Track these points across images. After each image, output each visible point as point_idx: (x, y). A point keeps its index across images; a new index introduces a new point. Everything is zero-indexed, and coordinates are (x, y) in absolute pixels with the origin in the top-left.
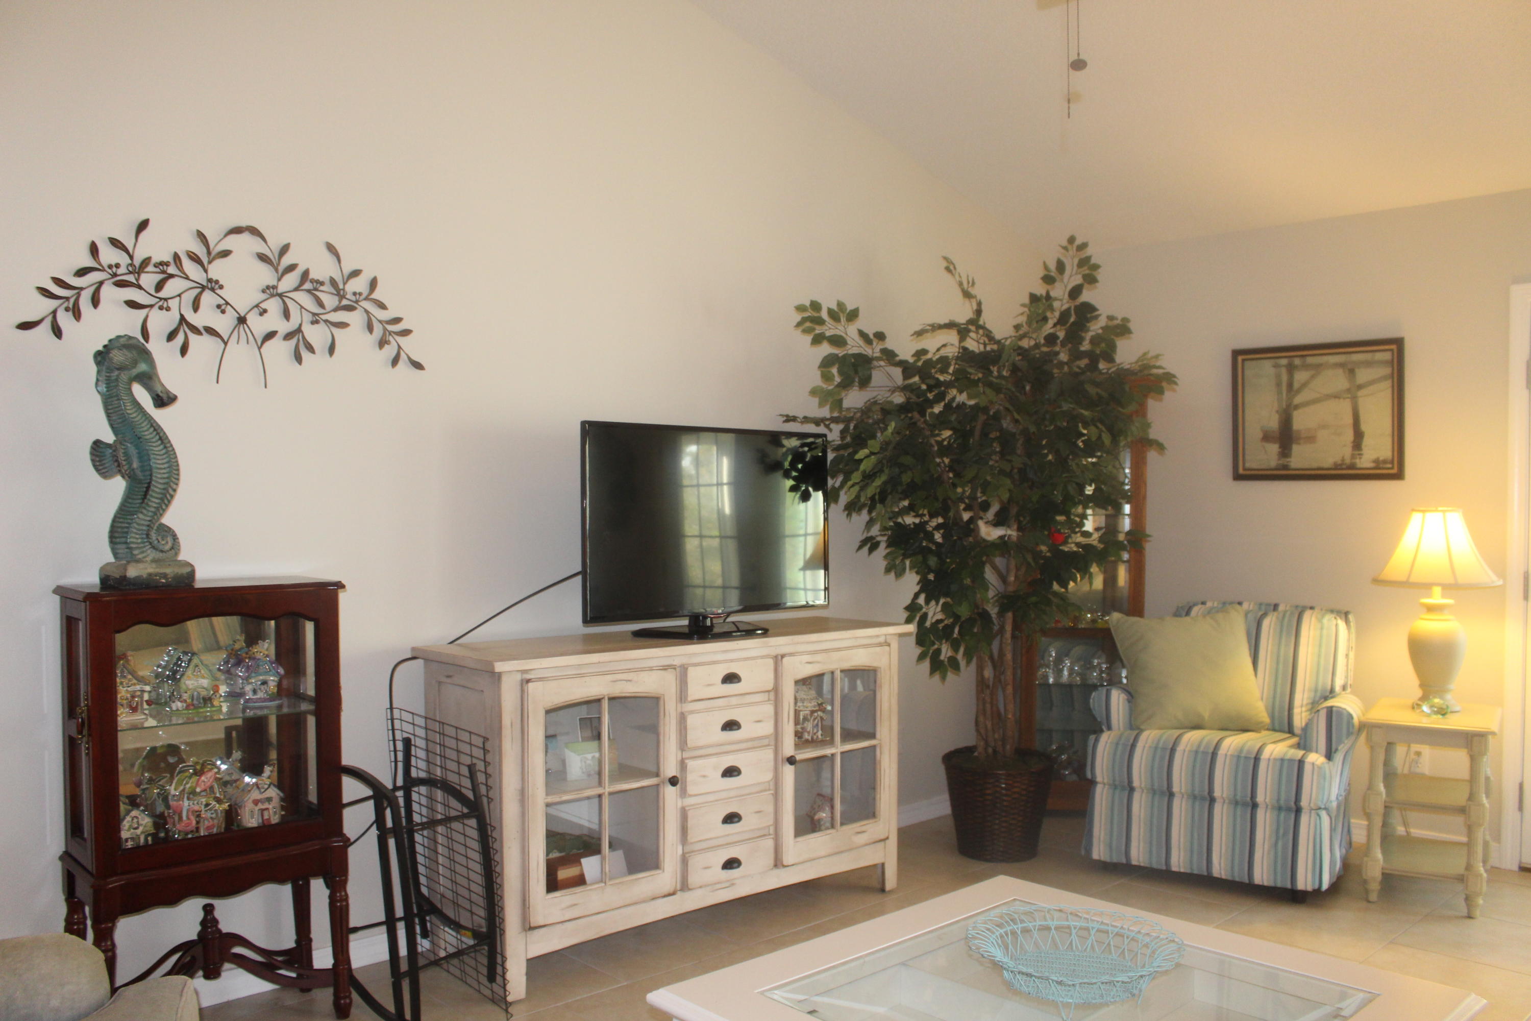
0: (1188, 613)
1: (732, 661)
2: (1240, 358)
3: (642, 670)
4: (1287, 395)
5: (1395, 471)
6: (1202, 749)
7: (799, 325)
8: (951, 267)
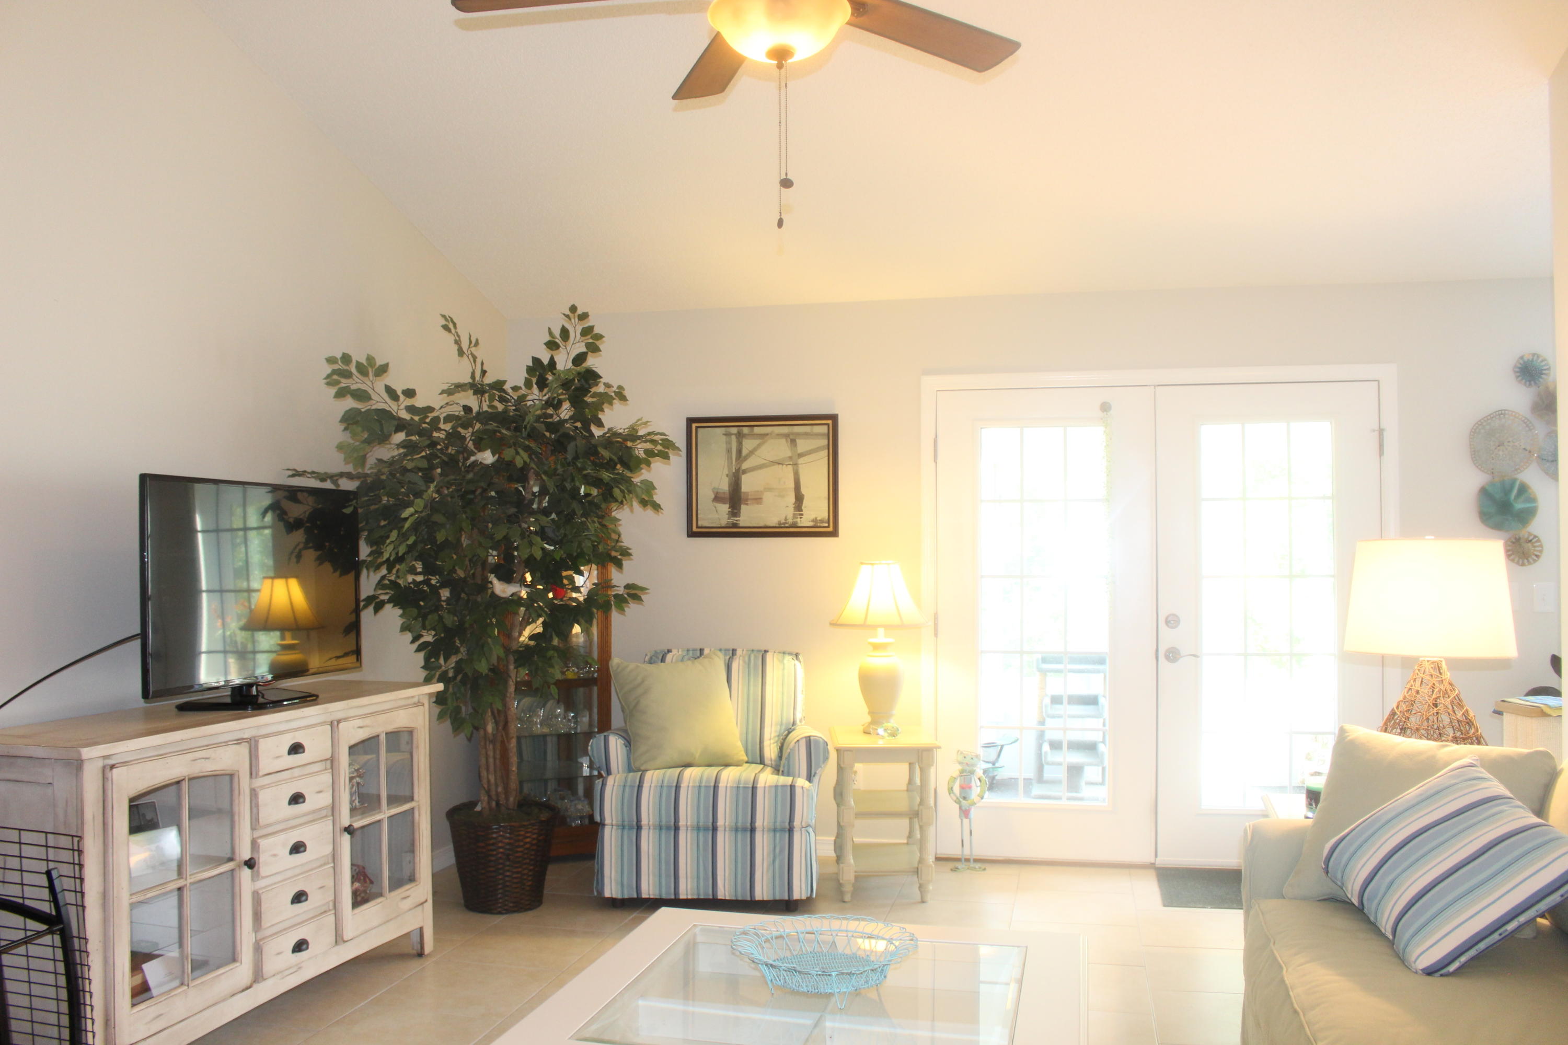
0: (663, 660)
1: (296, 730)
2: (694, 425)
3: (218, 745)
4: (736, 461)
5: (831, 529)
6: (703, 784)
7: (329, 376)
8: (451, 326)
